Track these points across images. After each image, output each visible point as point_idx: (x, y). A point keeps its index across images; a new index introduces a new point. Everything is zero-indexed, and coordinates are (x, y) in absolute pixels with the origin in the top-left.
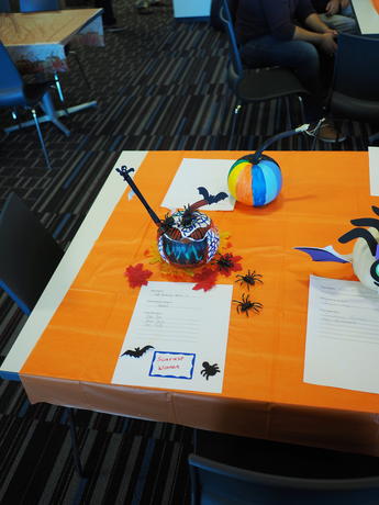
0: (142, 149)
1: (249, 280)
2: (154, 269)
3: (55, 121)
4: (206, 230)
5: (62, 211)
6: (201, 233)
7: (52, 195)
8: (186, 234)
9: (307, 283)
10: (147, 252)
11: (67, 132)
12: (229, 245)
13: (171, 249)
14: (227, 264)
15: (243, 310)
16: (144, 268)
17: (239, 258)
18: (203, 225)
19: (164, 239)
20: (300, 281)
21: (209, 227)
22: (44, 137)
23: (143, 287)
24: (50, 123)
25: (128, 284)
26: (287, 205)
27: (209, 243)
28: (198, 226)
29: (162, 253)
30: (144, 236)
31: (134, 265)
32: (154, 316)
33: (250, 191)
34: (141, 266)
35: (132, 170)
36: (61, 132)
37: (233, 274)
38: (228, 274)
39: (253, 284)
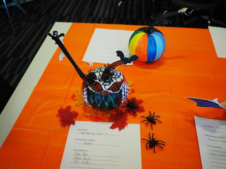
0: (68, 21)
1: (151, 120)
2: (79, 110)
3: (18, 6)
4: (121, 83)
5: (21, 57)
6: (117, 86)
7: (15, 47)
8: (106, 87)
9: (193, 123)
10: (73, 96)
11: (25, 12)
12: (133, 91)
13: (94, 99)
14: (133, 107)
15: (151, 147)
16: (72, 110)
17: (141, 102)
18: (119, 80)
19: (88, 90)
20: (188, 121)
21: (123, 81)
22: (10, 15)
23: (72, 126)
24: (15, 7)
25: (60, 123)
26: (167, 62)
27: (123, 93)
28: (115, 81)
29: (86, 100)
30: (71, 83)
31: (64, 107)
32: (81, 153)
33: (146, 53)
34: (69, 108)
35: (62, 35)
36: (21, 12)
37: (139, 115)
38: (135, 115)
39: (154, 123)
